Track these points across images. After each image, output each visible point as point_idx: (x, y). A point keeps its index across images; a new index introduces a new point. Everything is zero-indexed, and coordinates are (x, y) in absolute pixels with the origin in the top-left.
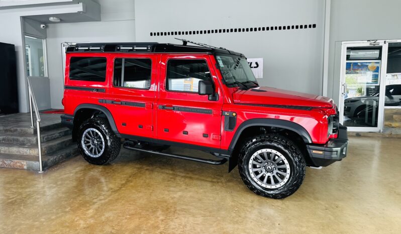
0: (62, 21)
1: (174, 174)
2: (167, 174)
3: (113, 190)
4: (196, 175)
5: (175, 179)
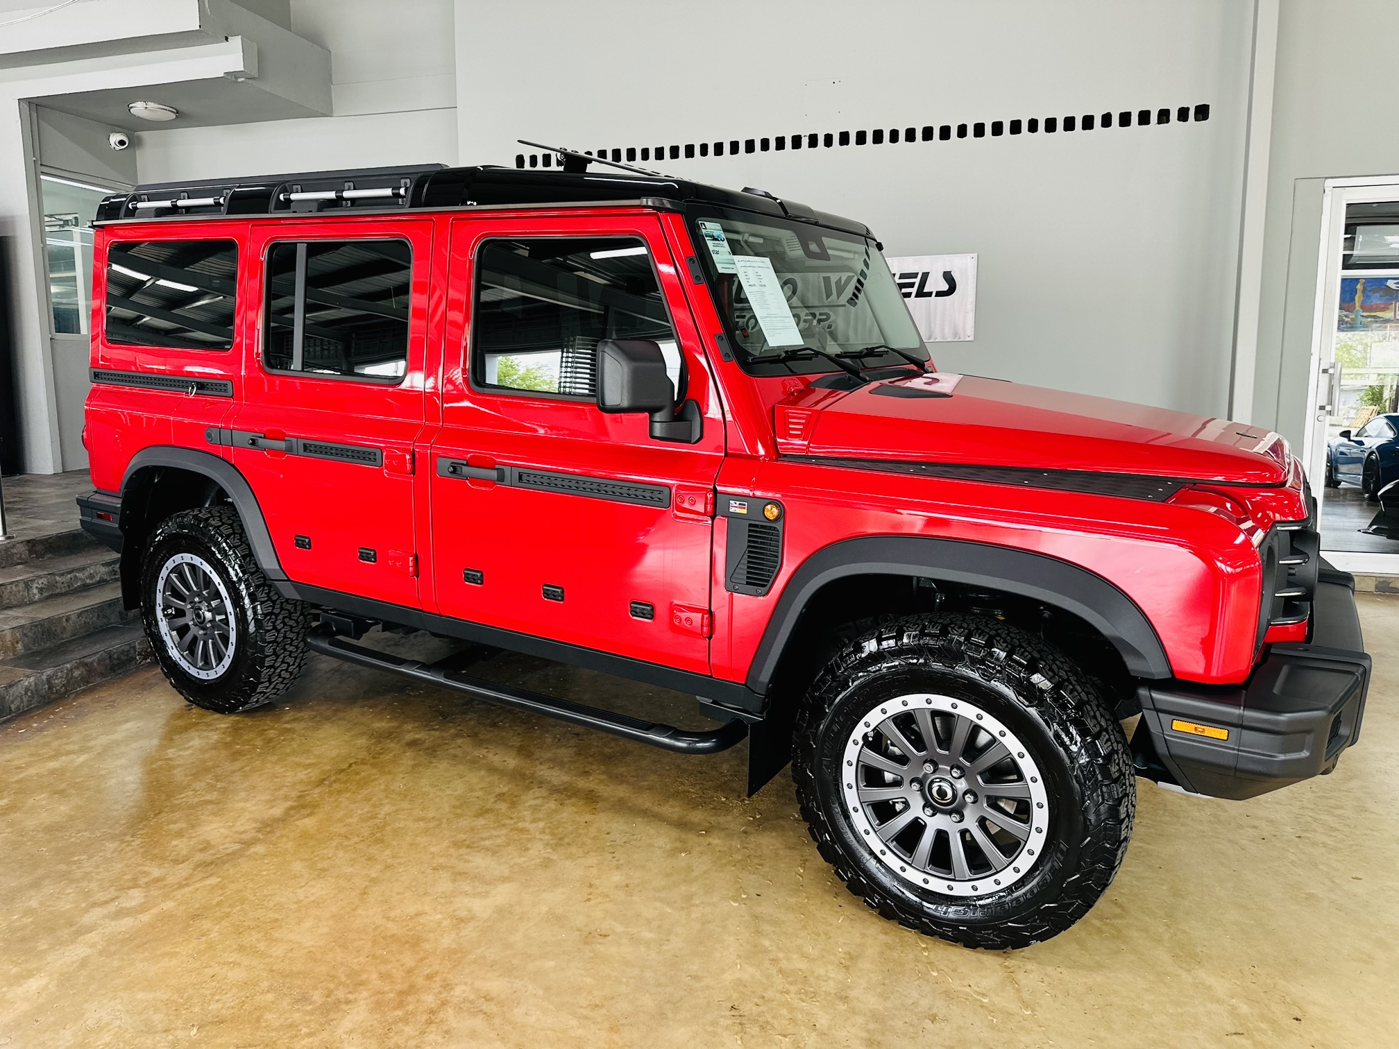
0: (182, 118)
1: (523, 776)
2: (492, 769)
3: (207, 856)
4: (620, 779)
5: (513, 805)
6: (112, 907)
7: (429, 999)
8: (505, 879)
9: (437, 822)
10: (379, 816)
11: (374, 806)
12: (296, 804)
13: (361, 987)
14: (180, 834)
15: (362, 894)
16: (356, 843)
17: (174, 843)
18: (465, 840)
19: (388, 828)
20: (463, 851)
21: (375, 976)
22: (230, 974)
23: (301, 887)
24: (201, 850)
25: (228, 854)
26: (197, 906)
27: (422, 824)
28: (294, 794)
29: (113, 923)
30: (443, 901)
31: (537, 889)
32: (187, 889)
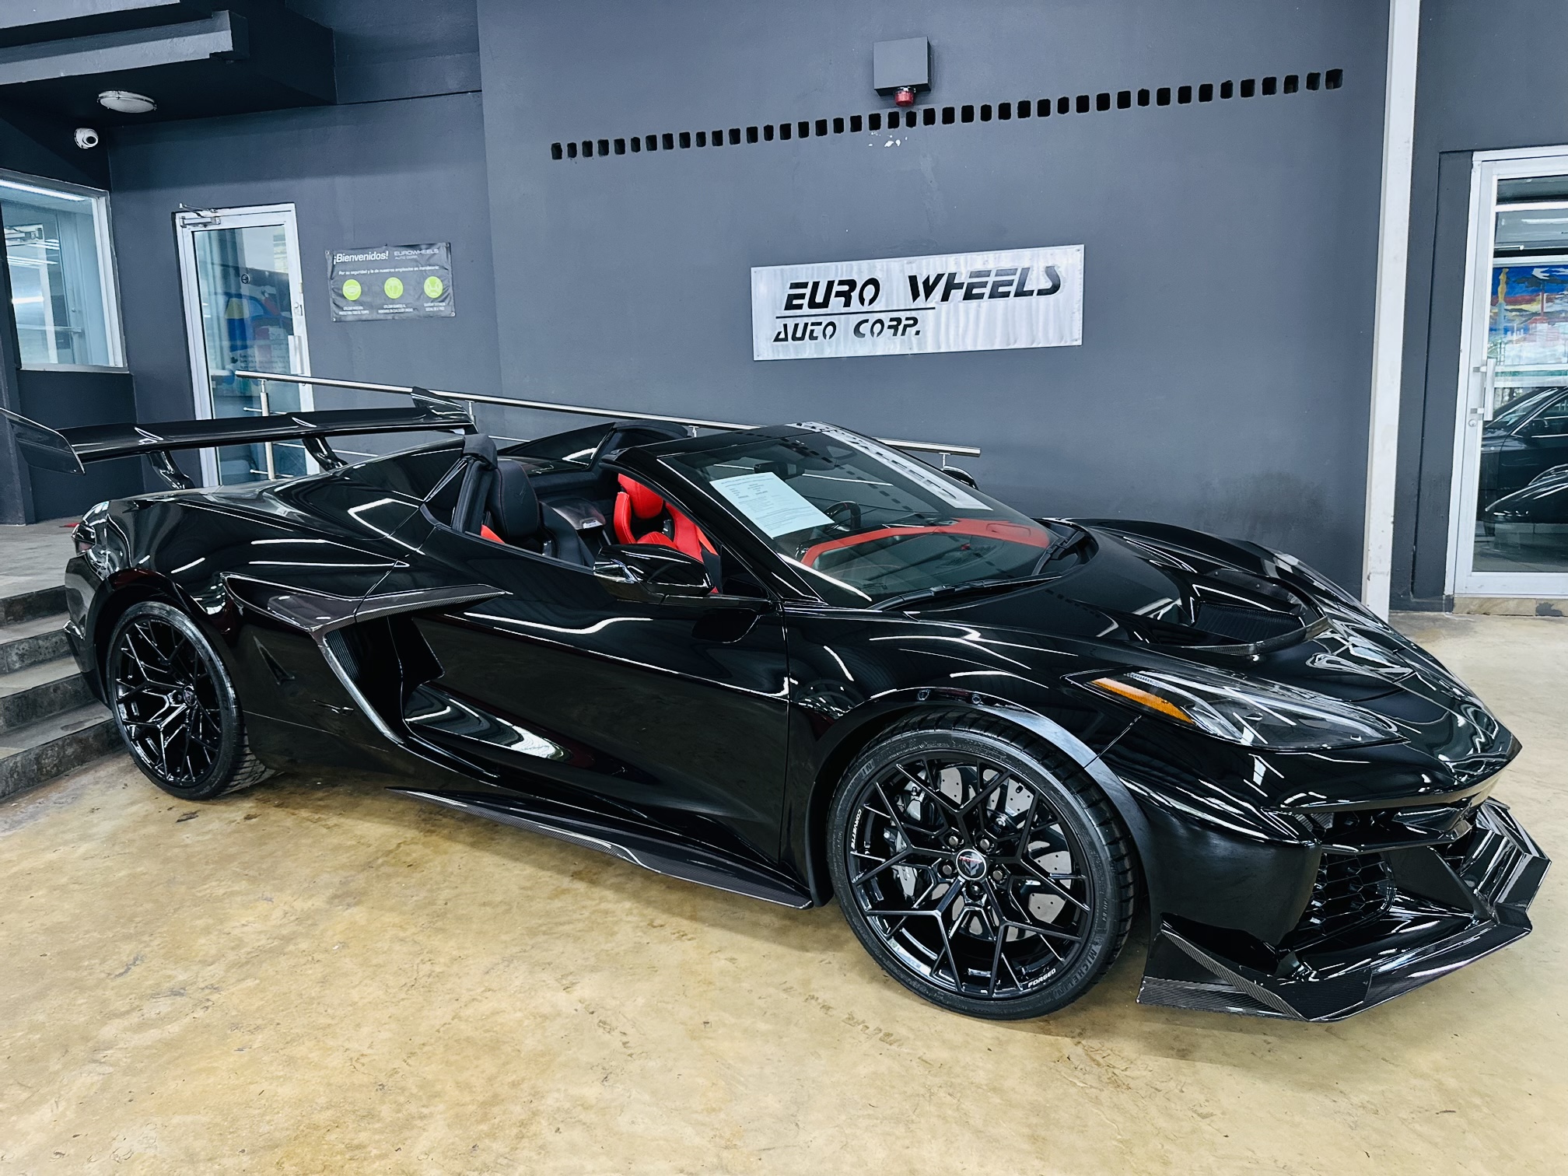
5: (593, 883)
7: (518, 1111)
9: (507, 907)
10: (439, 902)
11: (431, 891)
12: (340, 892)
13: (437, 1099)
14: (206, 931)
16: (414, 934)
17: (201, 941)
18: (540, 926)
19: (450, 915)
20: (541, 938)
22: (280, 1090)
29: (136, 1037)
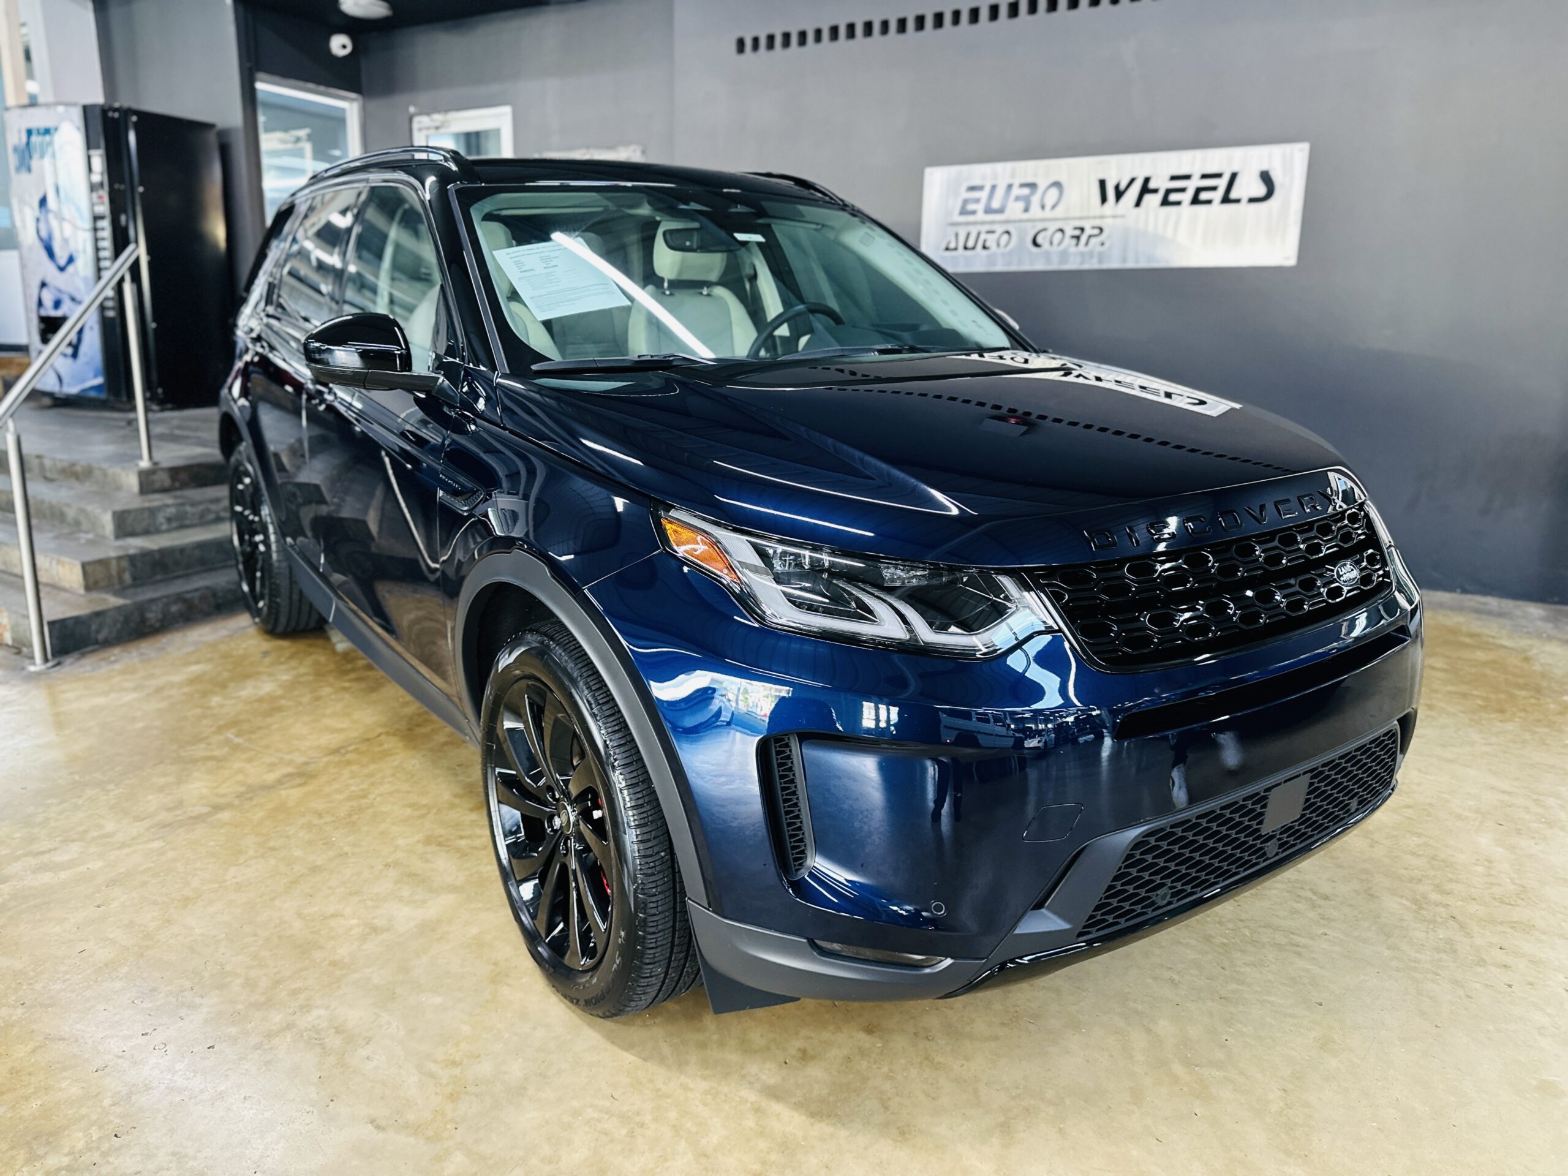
6: (45, 858)
8: (453, 889)
10: (372, 796)
11: (373, 784)
12: (295, 771)
14: (161, 789)
15: (293, 882)
16: (326, 823)
17: (150, 797)
18: (441, 836)
19: (370, 811)
20: (433, 848)
21: (239, 981)
23: (236, 865)
24: (169, 810)
25: (191, 818)
26: (122, 870)
27: (408, 811)
28: (302, 759)
30: (370, 903)
31: (480, 905)
32: (128, 850)
